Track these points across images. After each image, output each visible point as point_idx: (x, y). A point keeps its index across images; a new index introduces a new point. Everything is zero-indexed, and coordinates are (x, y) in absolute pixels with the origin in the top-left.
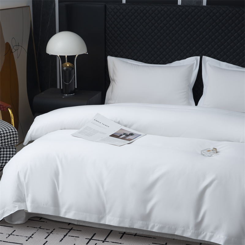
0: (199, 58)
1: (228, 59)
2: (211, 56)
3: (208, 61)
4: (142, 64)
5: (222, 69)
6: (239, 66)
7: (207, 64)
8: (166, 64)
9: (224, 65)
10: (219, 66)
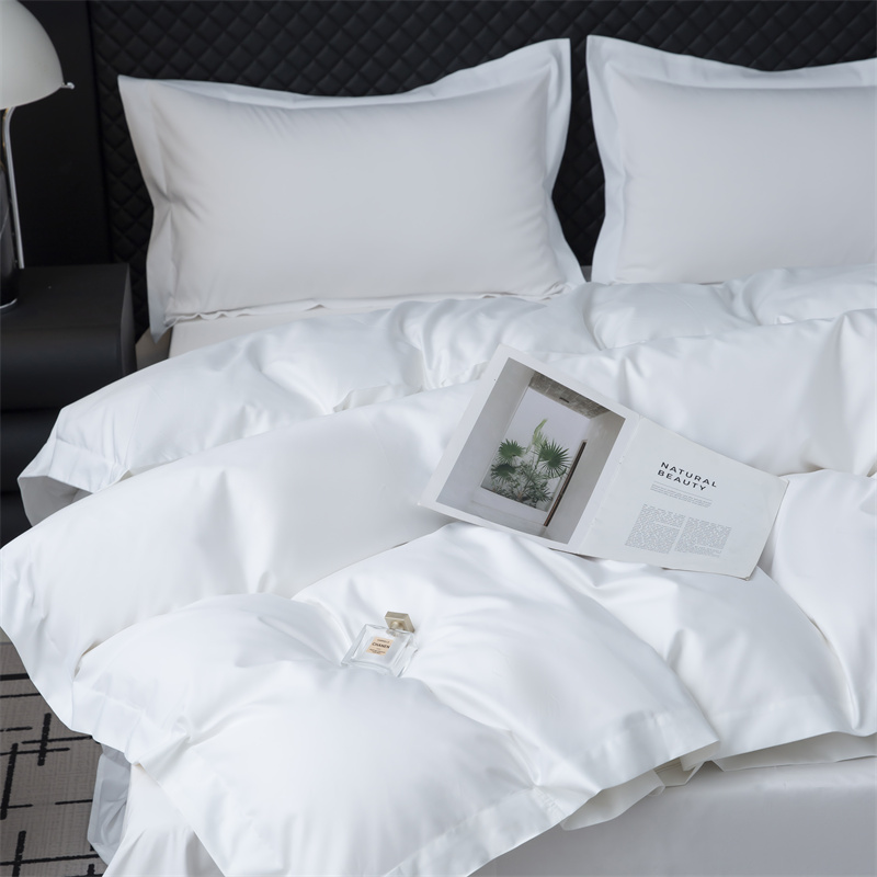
0: (564, 45)
1: (699, 39)
2: (619, 33)
3: (610, 56)
4: (295, 100)
5: (683, 88)
6: (747, 65)
7: (608, 69)
8: (406, 89)
9: (684, 67)
10: (661, 77)
